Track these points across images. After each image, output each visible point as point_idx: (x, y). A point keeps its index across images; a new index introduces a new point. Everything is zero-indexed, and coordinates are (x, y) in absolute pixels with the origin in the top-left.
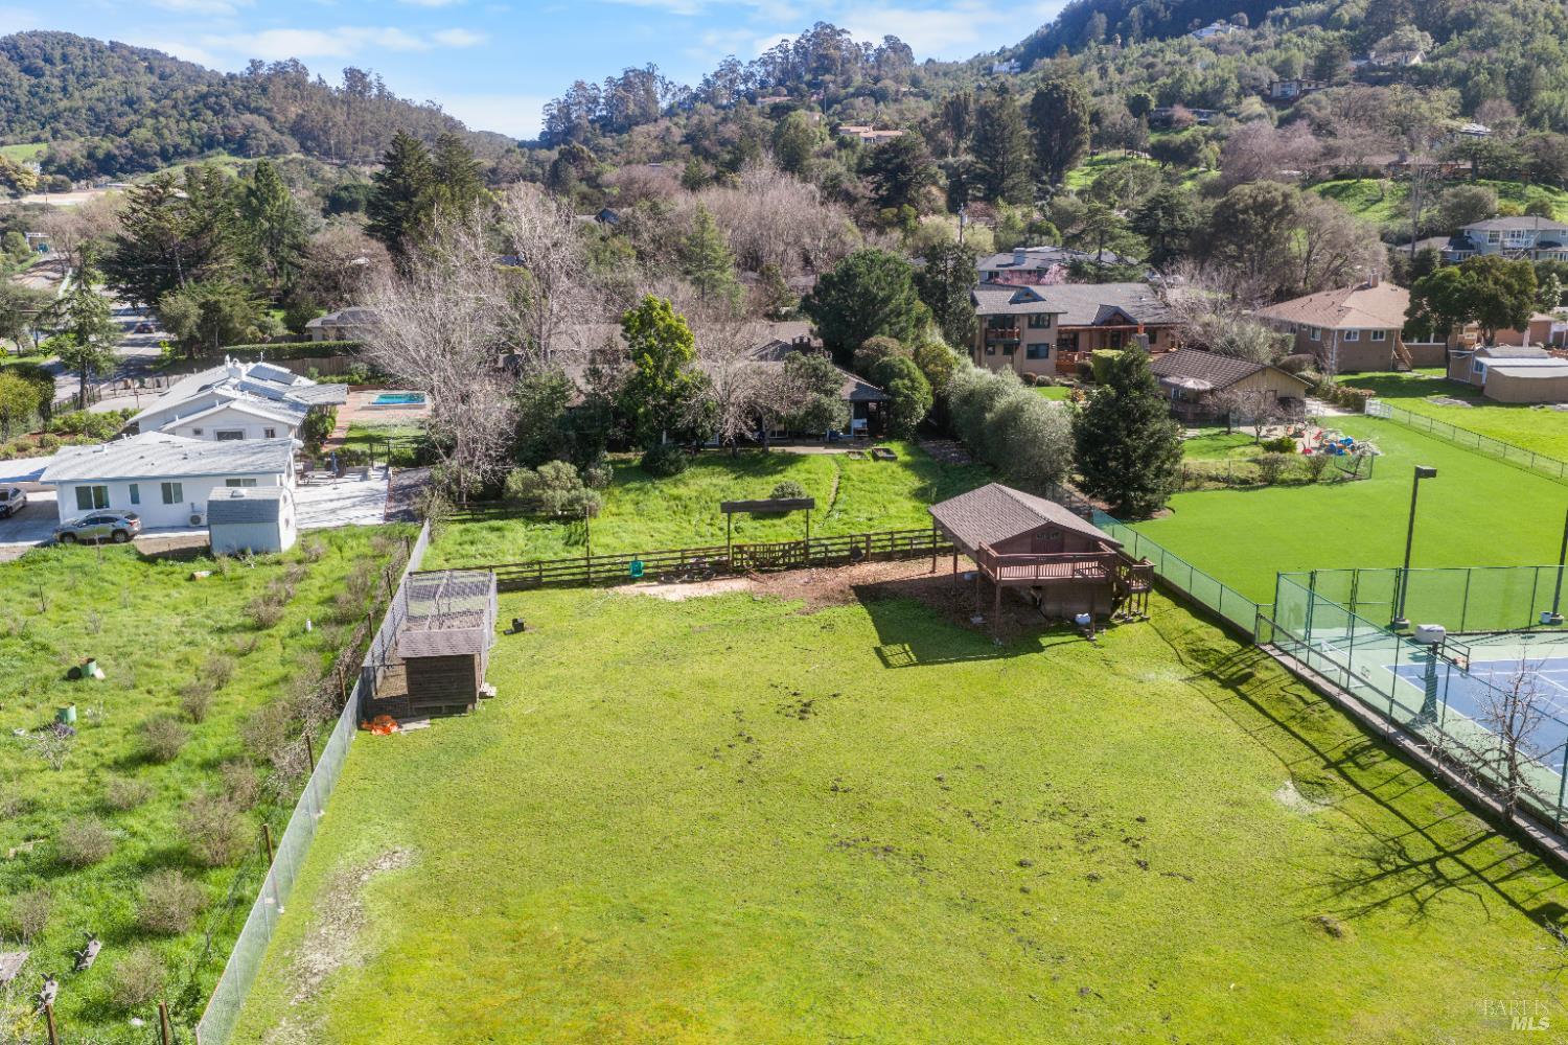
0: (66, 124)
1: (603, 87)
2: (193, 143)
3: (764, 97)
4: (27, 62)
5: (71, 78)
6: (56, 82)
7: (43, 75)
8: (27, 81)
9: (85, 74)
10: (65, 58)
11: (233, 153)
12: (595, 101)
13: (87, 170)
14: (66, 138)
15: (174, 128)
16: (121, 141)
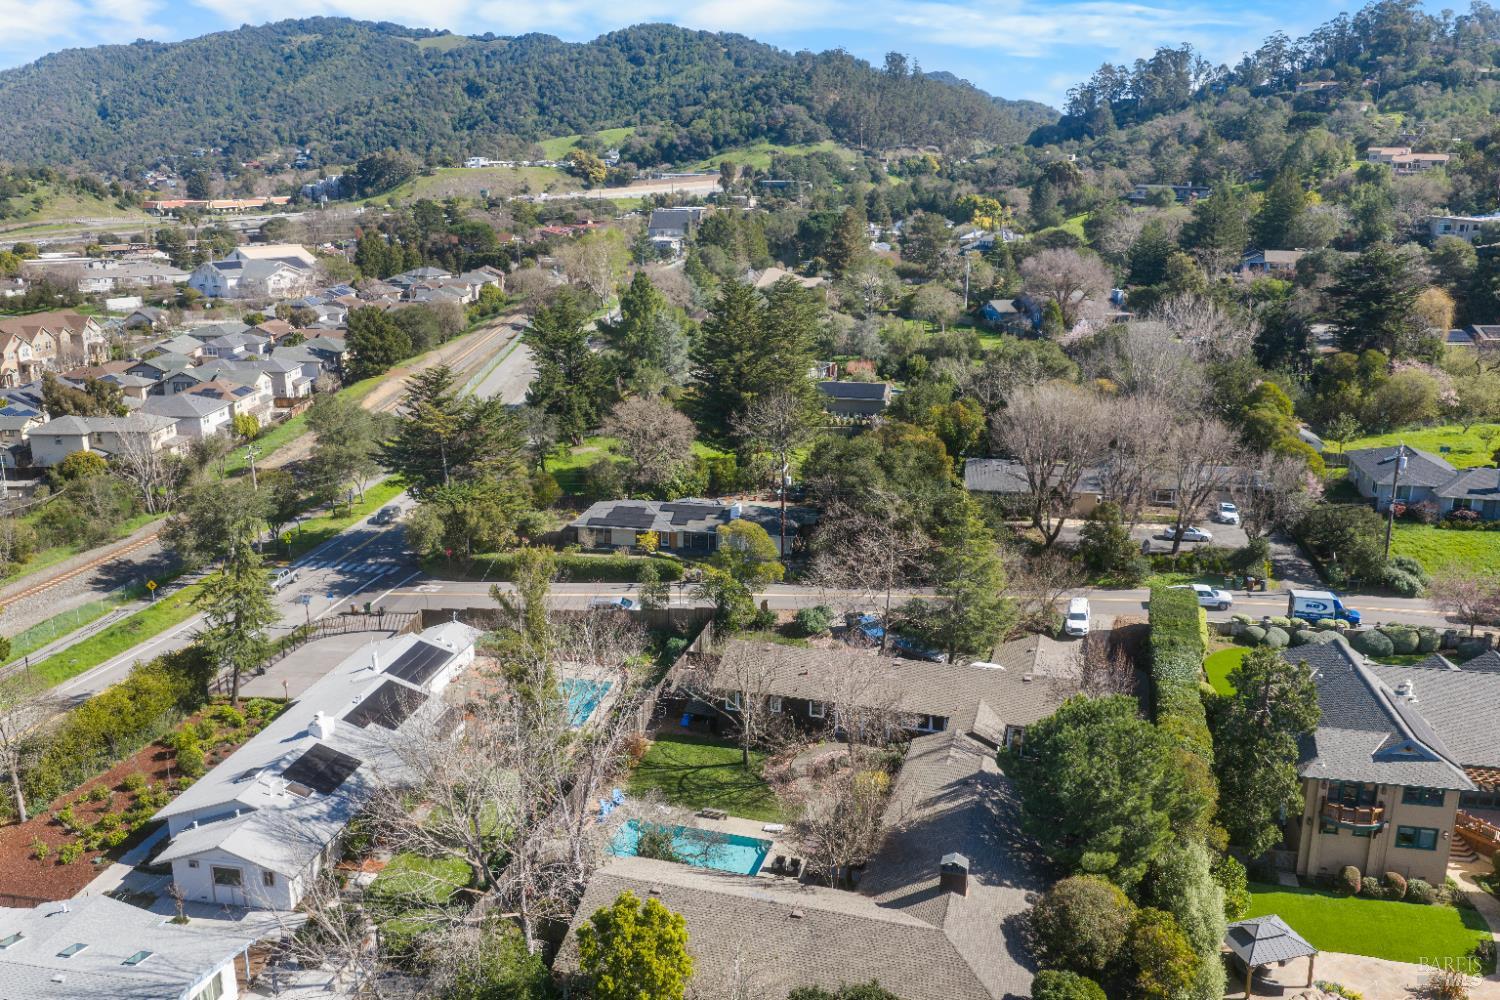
0: (653, 109)
1: (1131, 68)
2: (741, 133)
3: (1306, 81)
4: (633, 52)
5: (665, 65)
6: (653, 69)
7: (642, 64)
8: (631, 69)
9: (675, 62)
10: (663, 48)
11: (773, 141)
12: (1122, 84)
13: (653, 158)
14: (650, 123)
15: (727, 118)
16: (683, 131)
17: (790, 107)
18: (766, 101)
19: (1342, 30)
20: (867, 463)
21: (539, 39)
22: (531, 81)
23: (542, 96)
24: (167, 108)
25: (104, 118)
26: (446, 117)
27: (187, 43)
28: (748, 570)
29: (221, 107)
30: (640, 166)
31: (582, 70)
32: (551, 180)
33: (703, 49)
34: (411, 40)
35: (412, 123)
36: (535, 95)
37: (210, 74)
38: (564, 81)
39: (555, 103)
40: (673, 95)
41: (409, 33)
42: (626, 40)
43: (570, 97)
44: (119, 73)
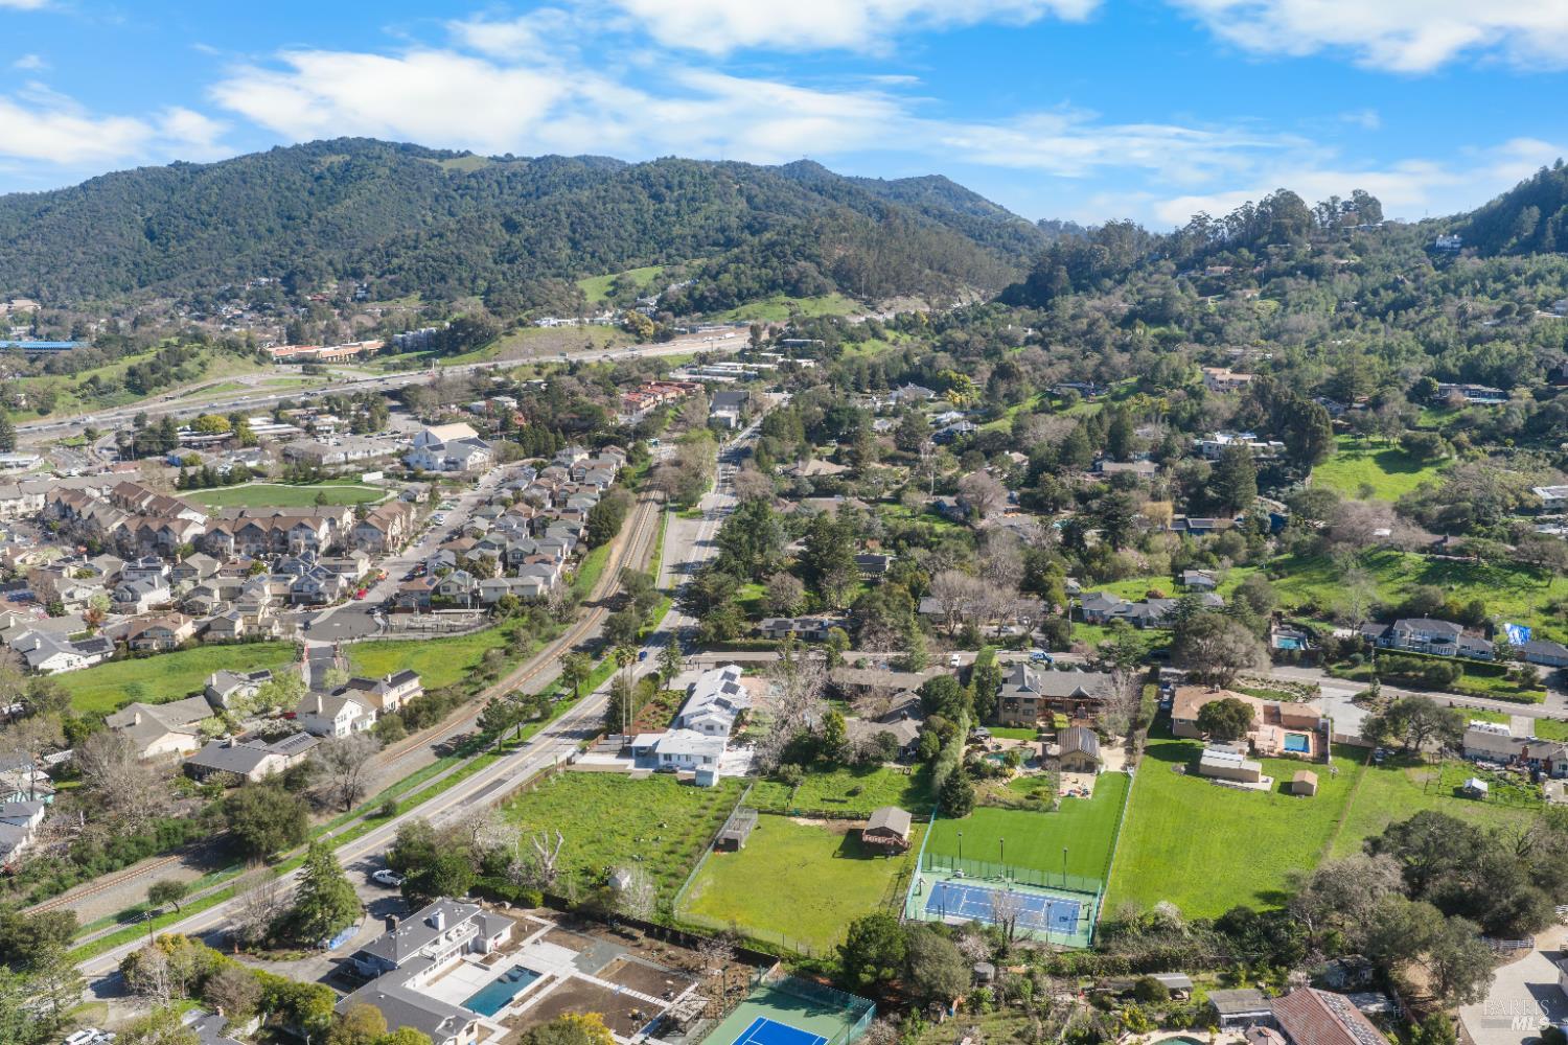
0: (677, 249)
2: (761, 286)
4: (654, 190)
5: (684, 203)
7: (664, 200)
8: (653, 206)
9: (693, 199)
11: (789, 294)
14: (676, 263)
15: (749, 272)
16: (713, 285)
17: (802, 263)
18: (782, 257)
19: (1248, 214)
20: (879, 604)
21: (557, 162)
22: (563, 216)
23: (574, 232)
24: (211, 231)
25: (152, 240)
26: (487, 250)
27: (222, 165)
28: (838, 645)
29: (262, 230)
30: (676, 315)
31: (609, 206)
32: (609, 337)
33: (718, 186)
34: (434, 162)
35: (458, 258)
36: (567, 231)
37: (248, 195)
38: (594, 218)
39: (586, 239)
40: (694, 236)
41: (432, 154)
42: (647, 177)
43: (599, 232)
44: (162, 195)
